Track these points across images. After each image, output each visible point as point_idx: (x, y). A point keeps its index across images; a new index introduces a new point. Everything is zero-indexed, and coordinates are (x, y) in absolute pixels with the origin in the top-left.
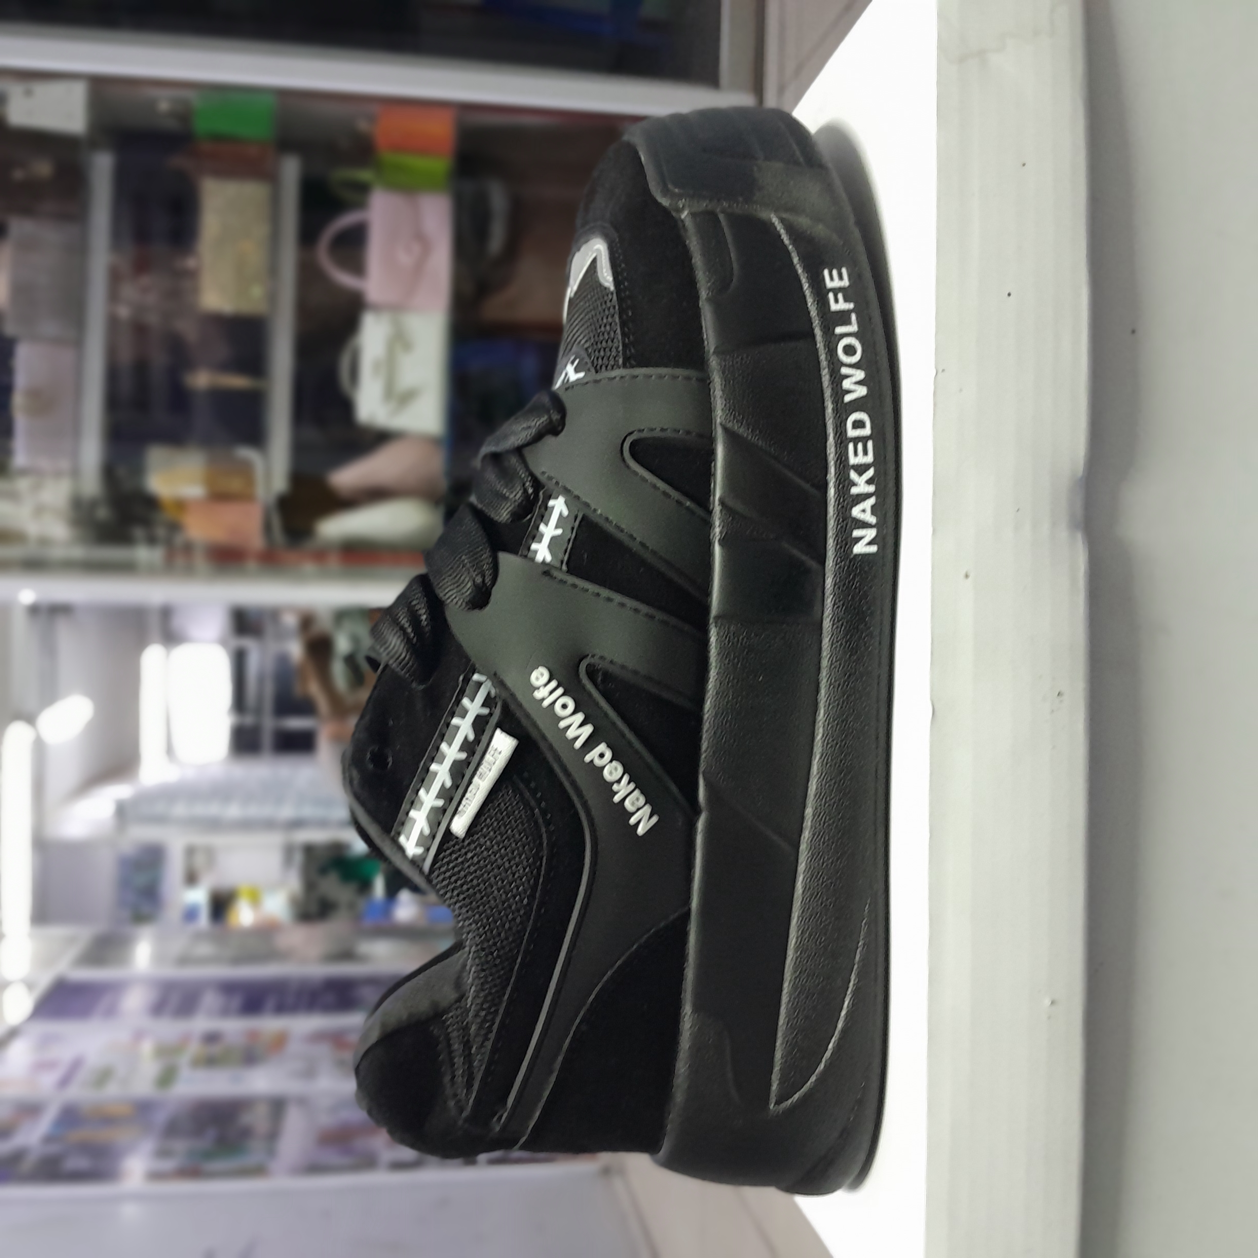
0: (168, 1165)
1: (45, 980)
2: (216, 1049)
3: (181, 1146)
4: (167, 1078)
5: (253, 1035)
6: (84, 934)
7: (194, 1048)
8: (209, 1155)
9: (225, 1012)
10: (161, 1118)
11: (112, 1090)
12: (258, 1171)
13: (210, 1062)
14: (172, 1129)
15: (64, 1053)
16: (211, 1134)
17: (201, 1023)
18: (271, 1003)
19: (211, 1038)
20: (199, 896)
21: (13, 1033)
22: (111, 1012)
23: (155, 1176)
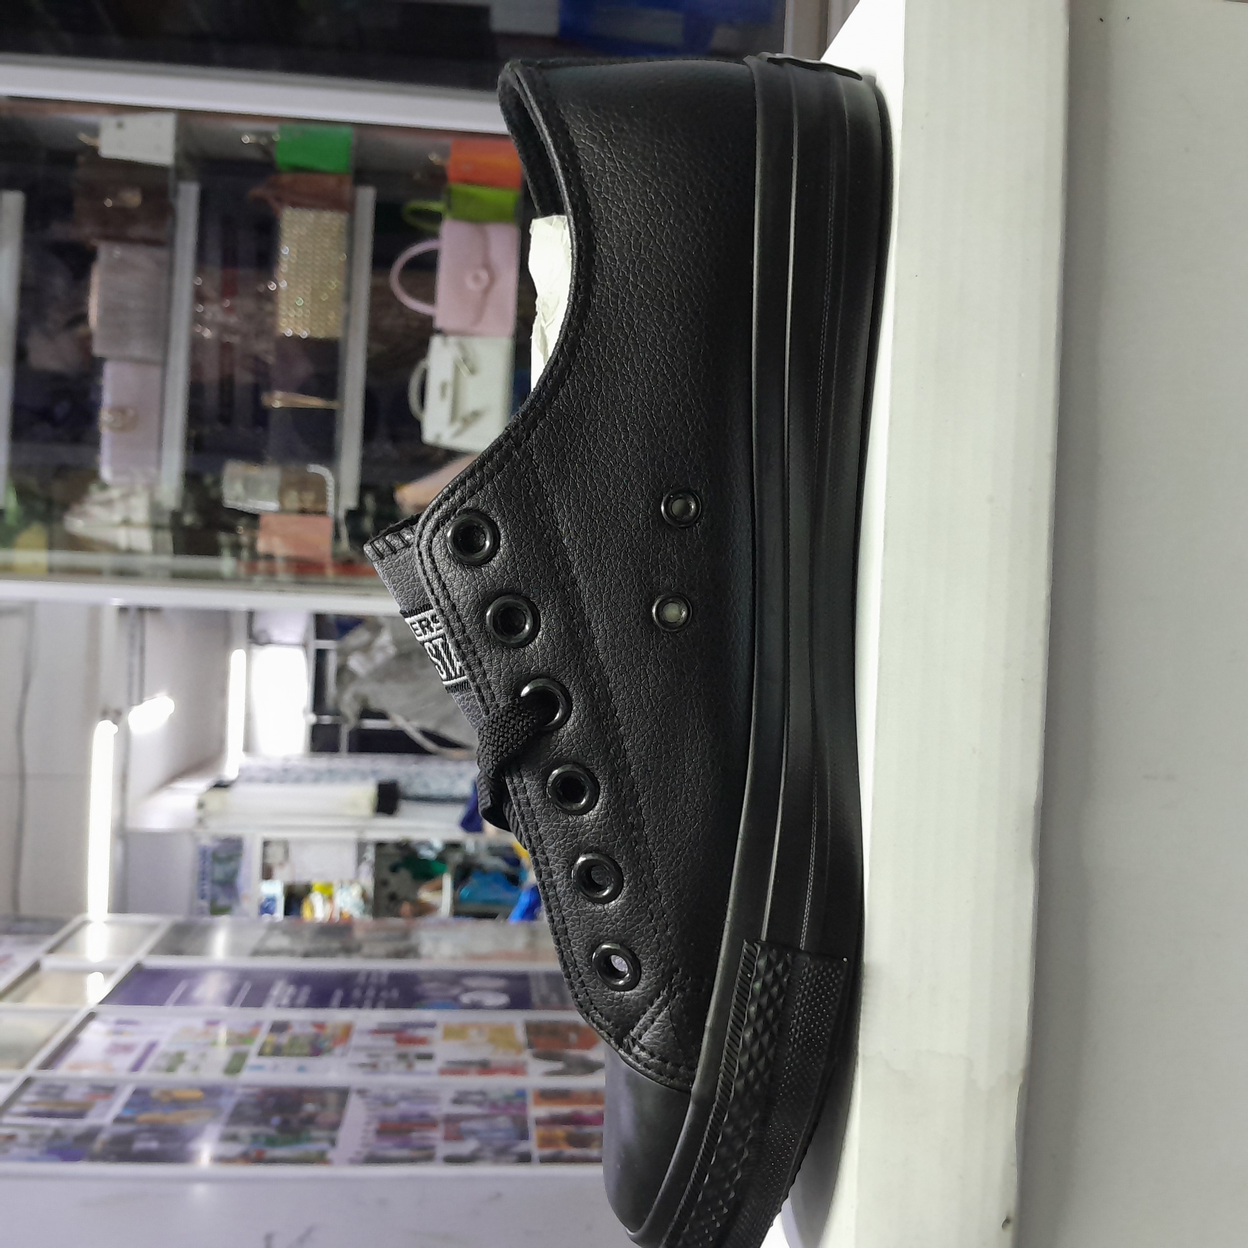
0: (235, 1149)
1: (123, 968)
2: (284, 1039)
3: (245, 1131)
4: (235, 1066)
5: (320, 1026)
6: (164, 922)
7: (263, 1036)
8: (272, 1142)
9: (293, 1005)
10: (228, 1104)
11: (183, 1074)
12: (321, 1159)
13: (277, 1051)
14: (238, 1116)
15: (139, 1038)
16: (276, 1120)
17: (270, 1014)
18: (338, 994)
19: (279, 1027)
20: (275, 889)
21: (91, 1016)
22: (184, 1000)
23: (221, 1159)
